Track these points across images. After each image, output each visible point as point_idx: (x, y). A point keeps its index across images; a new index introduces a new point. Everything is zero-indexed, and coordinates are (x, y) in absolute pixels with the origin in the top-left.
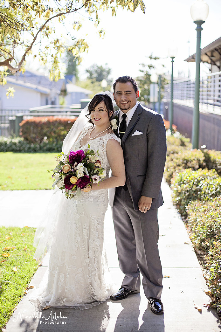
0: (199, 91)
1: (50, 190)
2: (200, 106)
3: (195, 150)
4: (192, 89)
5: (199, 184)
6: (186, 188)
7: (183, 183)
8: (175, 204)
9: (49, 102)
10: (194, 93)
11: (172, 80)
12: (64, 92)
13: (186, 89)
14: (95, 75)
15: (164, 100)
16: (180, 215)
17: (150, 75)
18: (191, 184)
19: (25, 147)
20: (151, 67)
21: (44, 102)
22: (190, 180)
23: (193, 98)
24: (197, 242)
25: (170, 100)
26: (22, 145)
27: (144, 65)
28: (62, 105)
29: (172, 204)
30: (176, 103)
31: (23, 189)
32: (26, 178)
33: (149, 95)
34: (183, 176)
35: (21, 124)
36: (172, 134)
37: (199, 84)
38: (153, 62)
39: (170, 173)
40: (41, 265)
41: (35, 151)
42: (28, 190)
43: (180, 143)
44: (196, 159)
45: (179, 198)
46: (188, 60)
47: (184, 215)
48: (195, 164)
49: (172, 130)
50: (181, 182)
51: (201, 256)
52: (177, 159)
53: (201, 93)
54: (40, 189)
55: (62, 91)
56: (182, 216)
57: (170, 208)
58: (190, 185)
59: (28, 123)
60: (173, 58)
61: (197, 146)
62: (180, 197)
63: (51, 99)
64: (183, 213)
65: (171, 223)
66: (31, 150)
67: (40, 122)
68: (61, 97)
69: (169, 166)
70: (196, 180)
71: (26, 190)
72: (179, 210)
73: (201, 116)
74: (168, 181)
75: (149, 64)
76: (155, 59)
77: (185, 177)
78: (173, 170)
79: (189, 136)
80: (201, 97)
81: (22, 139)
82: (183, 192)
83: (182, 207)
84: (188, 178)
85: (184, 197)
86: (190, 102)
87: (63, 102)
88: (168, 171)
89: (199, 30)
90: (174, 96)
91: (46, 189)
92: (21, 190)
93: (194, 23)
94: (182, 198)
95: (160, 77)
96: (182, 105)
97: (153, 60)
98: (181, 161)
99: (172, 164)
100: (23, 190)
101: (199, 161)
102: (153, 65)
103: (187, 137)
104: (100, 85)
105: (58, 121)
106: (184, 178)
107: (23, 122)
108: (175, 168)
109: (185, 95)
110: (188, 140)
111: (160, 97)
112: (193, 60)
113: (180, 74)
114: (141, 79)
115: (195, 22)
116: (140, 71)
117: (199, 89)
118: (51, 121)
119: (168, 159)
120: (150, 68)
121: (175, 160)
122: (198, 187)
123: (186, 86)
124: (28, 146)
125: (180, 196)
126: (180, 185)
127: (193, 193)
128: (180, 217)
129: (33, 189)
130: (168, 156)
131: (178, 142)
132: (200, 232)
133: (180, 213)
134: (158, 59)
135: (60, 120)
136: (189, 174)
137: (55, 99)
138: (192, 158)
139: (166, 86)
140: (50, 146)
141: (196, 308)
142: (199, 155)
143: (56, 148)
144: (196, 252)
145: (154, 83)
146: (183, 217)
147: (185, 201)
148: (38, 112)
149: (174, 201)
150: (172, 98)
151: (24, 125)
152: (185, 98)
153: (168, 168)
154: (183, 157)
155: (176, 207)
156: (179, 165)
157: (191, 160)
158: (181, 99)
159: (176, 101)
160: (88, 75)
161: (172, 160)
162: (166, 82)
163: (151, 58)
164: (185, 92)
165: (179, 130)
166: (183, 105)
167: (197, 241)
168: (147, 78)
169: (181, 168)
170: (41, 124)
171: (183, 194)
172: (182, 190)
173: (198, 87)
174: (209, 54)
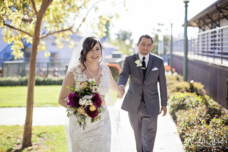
3: (185, 82)
5: (184, 101)
6: (177, 103)
11: (172, 39)
14: (121, 37)
15: (168, 53)
17: (158, 36)
22: (179, 98)
30: (174, 55)
33: (157, 49)
34: (175, 97)
36: (172, 74)
43: (177, 79)
44: (184, 88)
48: (184, 90)
49: (172, 71)
58: (179, 101)
60: (172, 24)
61: (186, 80)
62: (173, 109)
64: (174, 118)
70: (183, 99)
75: (158, 29)
76: (162, 25)
82: (175, 105)
85: (176, 108)
95: (165, 37)
98: (176, 89)
99: (169, 91)
101: (186, 88)
104: (125, 44)
110: (183, 77)
111: (165, 51)
119: (167, 87)
120: (158, 31)
121: (171, 88)
122: (184, 103)
126: (173, 101)
127: (180, 106)
130: (168, 85)
131: (175, 78)
136: (179, 95)
142: (187, 85)
145: (161, 42)
147: (176, 111)
150: (171, 51)
154: (177, 86)
155: (171, 115)
156: (174, 91)
160: (117, 37)
163: (159, 24)
165: (176, 71)
168: (156, 38)
169: (174, 93)
174: (197, 21)
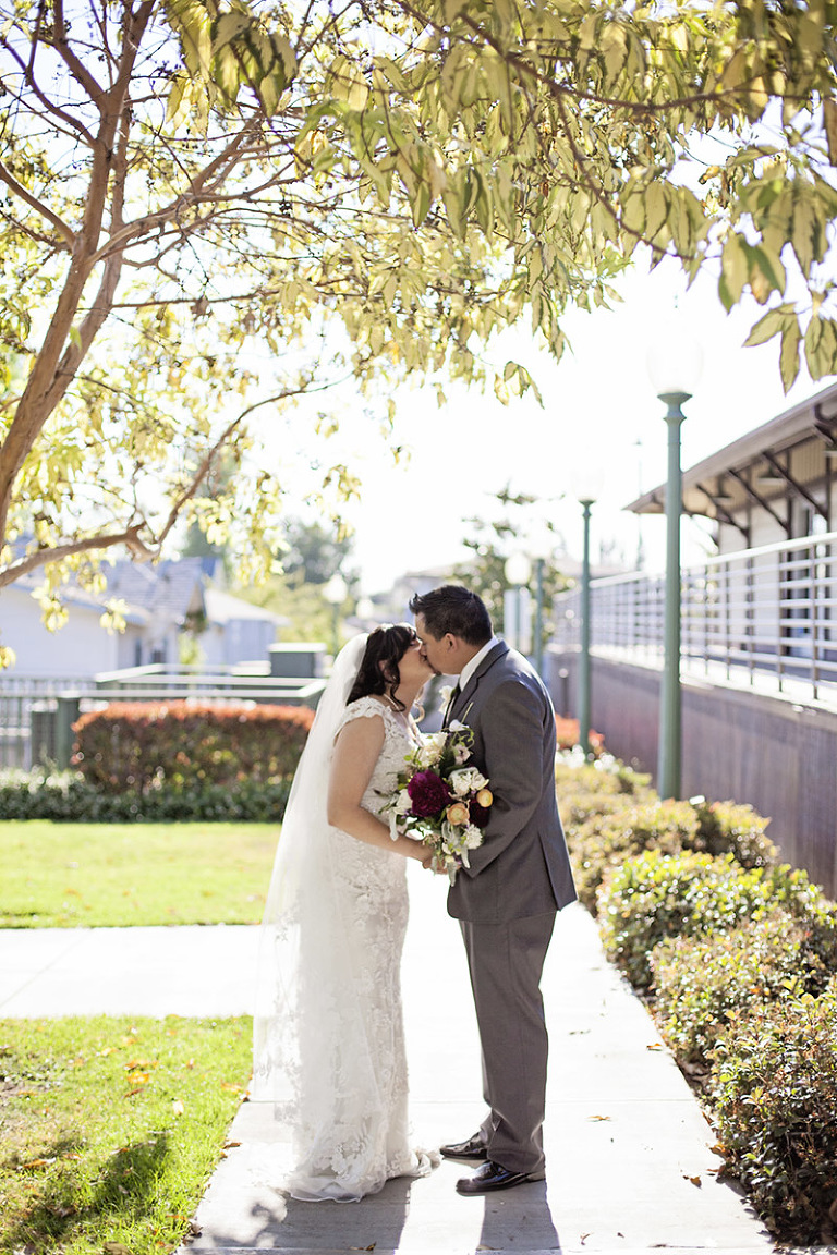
0: (679, 615)
1: (214, 927)
2: (683, 664)
3: (671, 801)
4: (653, 608)
5: (684, 893)
6: (646, 904)
7: (637, 890)
8: (613, 957)
9: (146, 654)
10: (663, 620)
11: (587, 576)
12: (197, 619)
13: (631, 609)
15: (555, 648)
16: (628, 986)
17: (503, 561)
18: (661, 891)
19: (92, 804)
20: (505, 529)
21: (130, 655)
22: (658, 880)
23: (659, 638)
24: (683, 1038)
25: (578, 648)
26: (79, 798)
27: (480, 526)
28: (188, 662)
29: (603, 957)
30: (599, 658)
31: (124, 924)
32: (126, 894)
34: (635, 871)
35: (77, 727)
36: (588, 762)
37: (679, 590)
38: (511, 513)
39: (592, 872)
40: (246, 1100)
41: (125, 817)
42: (143, 925)
43: (619, 786)
44: (674, 829)
45: (626, 934)
46: (638, 508)
47: (643, 983)
48: (671, 844)
49: (588, 749)
50: (631, 888)
51: (696, 1078)
52: (613, 829)
53: (684, 621)
54: (183, 924)
55: (189, 615)
56: (635, 986)
57: (597, 969)
58: (657, 895)
59: (101, 722)
60: (587, 504)
61: (674, 793)
62: (629, 931)
63: (151, 642)
64: (640, 978)
65: (604, 1003)
66: (110, 813)
67: (143, 719)
68: (186, 637)
69: (588, 851)
70: (675, 882)
71: (138, 925)
72: (625, 972)
73: (686, 699)
74: (585, 899)
75: (500, 519)
76: (519, 500)
77: (643, 873)
78: (599, 863)
79: (649, 767)
80: (684, 634)
81: (80, 776)
82: (638, 916)
83: (634, 961)
84: (651, 875)
85: (642, 930)
86: (647, 654)
87: (194, 655)
88: (585, 869)
89: (676, 420)
90: (595, 635)
91: (202, 924)
92: (121, 926)
93: (659, 400)
94: (633, 933)
95: (539, 564)
96: (621, 664)
97: (511, 505)
98: (628, 833)
99: (597, 847)
100: (126, 926)
101: (682, 832)
102: (513, 522)
103: (641, 771)
104: (320, 596)
105: (203, 715)
106: (639, 878)
107: (85, 720)
108: (607, 855)
109: (631, 628)
110: (646, 778)
111: (541, 638)
112: (654, 506)
113: (608, 553)
114: (466, 570)
115: (661, 397)
116: (466, 544)
117: (679, 608)
118: (181, 715)
120: (499, 533)
121: (606, 832)
122: (684, 903)
123: (631, 598)
124: (102, 800)
125: (629, 928)
126: (626, 896)
127: (666, 919)
128: (630, 991)
129: (159, 925)
131: (611, 783)
132: (693, 1011)
133: (629, 980)
134: (532, 501)
135: (210, 713)
136: (653, 864)
137: (166, 642)
138: (662, 826)
139: (560, 598)
140: (177, 802)
141: (686, 1178)
142: (684, 815)
143: (195, 807)
144: (682, 1069)
145: (517, 587)
146: (641, 991)
147: (645, 943)
148: (123, 686)
149: (608, 950)
150: (587, 640)
151: (87, 729)
152: (631, 639)
153: (585, 857)
154: (633, 821)
155: (615, 965)
156: (619, 849)
157: (657, 831)
158: (617, 644)
159: (599, 651)
161: (597, 833)
162: (560, 583)
163: (504, 497)
164: (631, 619)
165: (609, 747)
166: (624, 662)
167: (684, 1034)
168: (490, 568)
169: (625, 854)
170: (146, 725)
171: (638, 923)
172: (633, 911)
173: (676, 600)
174: (711, 487)
